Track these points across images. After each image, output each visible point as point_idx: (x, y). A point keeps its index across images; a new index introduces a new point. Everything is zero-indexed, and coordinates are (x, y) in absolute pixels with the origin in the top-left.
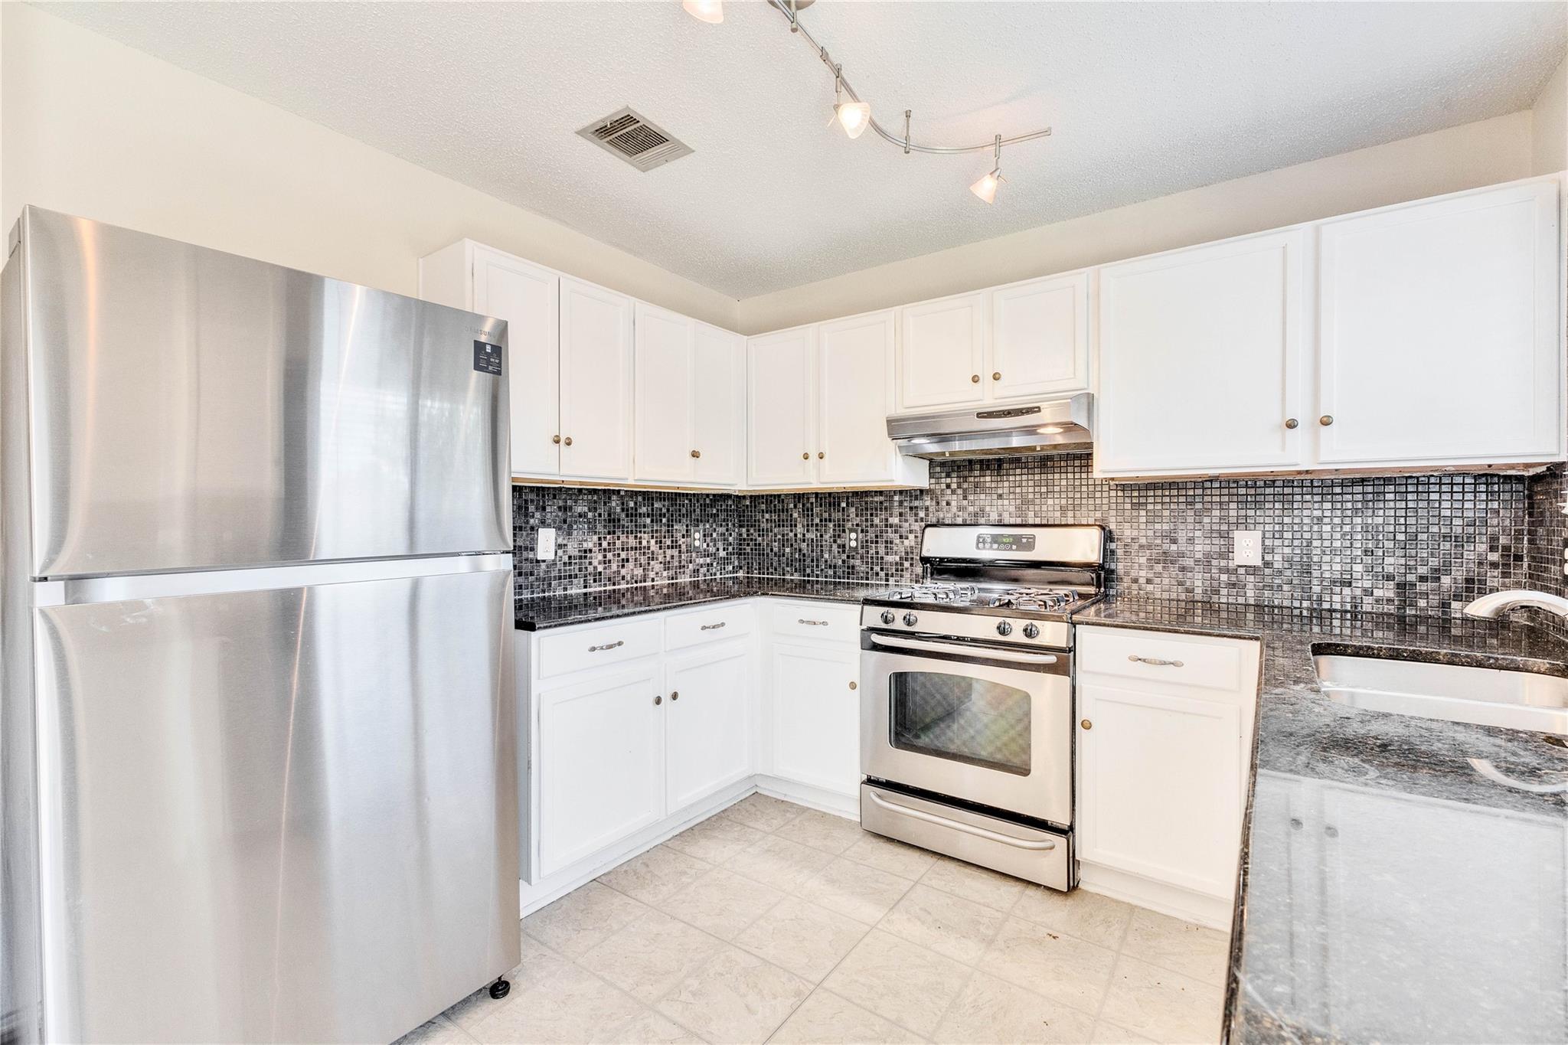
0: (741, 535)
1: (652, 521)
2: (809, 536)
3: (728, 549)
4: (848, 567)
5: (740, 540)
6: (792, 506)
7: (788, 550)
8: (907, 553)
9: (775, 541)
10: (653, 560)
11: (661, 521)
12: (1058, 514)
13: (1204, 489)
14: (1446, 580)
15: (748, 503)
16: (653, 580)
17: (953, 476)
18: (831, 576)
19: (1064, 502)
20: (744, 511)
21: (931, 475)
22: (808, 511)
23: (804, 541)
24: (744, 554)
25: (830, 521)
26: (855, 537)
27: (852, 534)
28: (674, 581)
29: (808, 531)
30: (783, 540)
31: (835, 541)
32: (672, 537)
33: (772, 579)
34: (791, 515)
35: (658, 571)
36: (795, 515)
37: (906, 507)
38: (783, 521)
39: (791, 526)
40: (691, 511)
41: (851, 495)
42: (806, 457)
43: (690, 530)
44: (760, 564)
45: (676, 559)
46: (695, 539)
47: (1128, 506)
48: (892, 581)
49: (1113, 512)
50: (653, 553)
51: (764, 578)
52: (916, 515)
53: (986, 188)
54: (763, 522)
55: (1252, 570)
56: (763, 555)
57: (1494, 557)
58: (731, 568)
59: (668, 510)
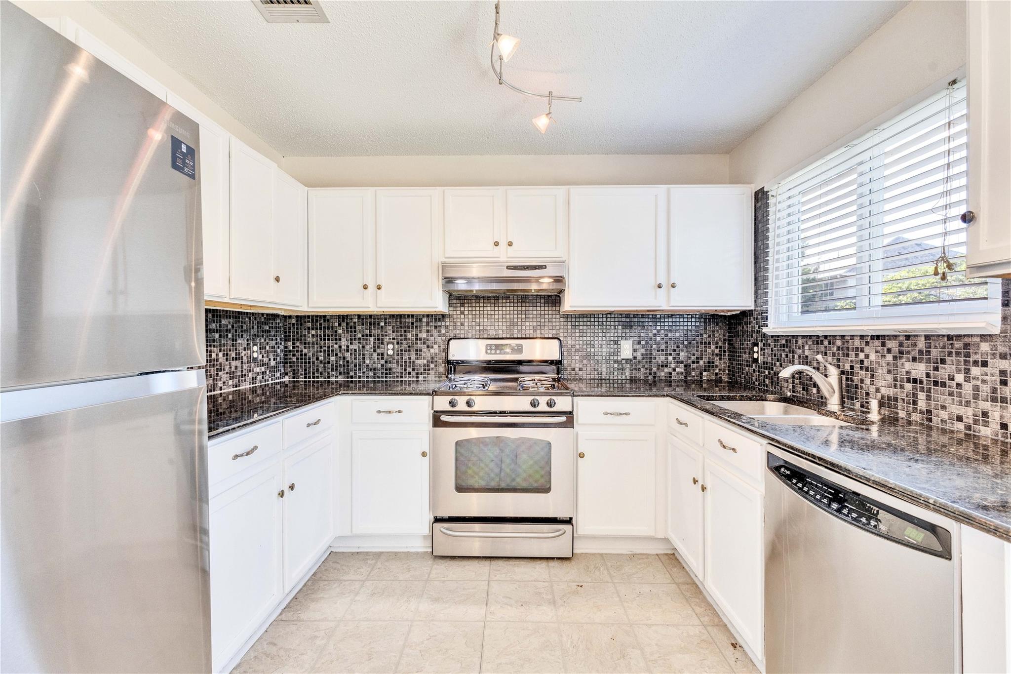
0: (286, 347)
1: (220, 336)
2: (351, 347)
3: (277, 359)
4: (386, 370)
5: (286, 351)
6: (336, 324)
7: (333, 358)
8: (432, 358)
9: (321, 352)
10: (221, 371)
11: (227, 335)
12: (531, 331)
13: (607, 318)
14: (701, 362)
15: (294, 321)
16: (221, 389)
17: (465, 306)
18: (371, 377)
19: (535, 324)
20: (290, 328)
21: (450, 305)
22: (351, 328)
23: (348, 351)
24: (290, 363)
25: (371, 336)
26: (392, 347)
27: (389, 345)
28: (238, 388)
29: (351, 343)
30: (328, 351)
31: (375, 351)
32: (236, 350)
33: (318, 382)
34: (336, 332)
35: (225, 380)
36: (340, 331)
37: (431, 326)
38: (328, 336)
39: (336, 339)
40: (250, 328)
41: (388, 317)
42: (365, 287)
43: (250, 343)
44: (305, 370)
45: (239, 369)
46: (253, 352)
47: (570, 327)
48: (421, 378)
49: (562, 331)
50: (221, 364)
51: (309, 381)
52: (439, 332)
53: (542, 122)
54: (309, 337)
55: (628, 361)
56: (309, 363)
57: (717, 351)
58: (279, 375)
59: (233, 326)
